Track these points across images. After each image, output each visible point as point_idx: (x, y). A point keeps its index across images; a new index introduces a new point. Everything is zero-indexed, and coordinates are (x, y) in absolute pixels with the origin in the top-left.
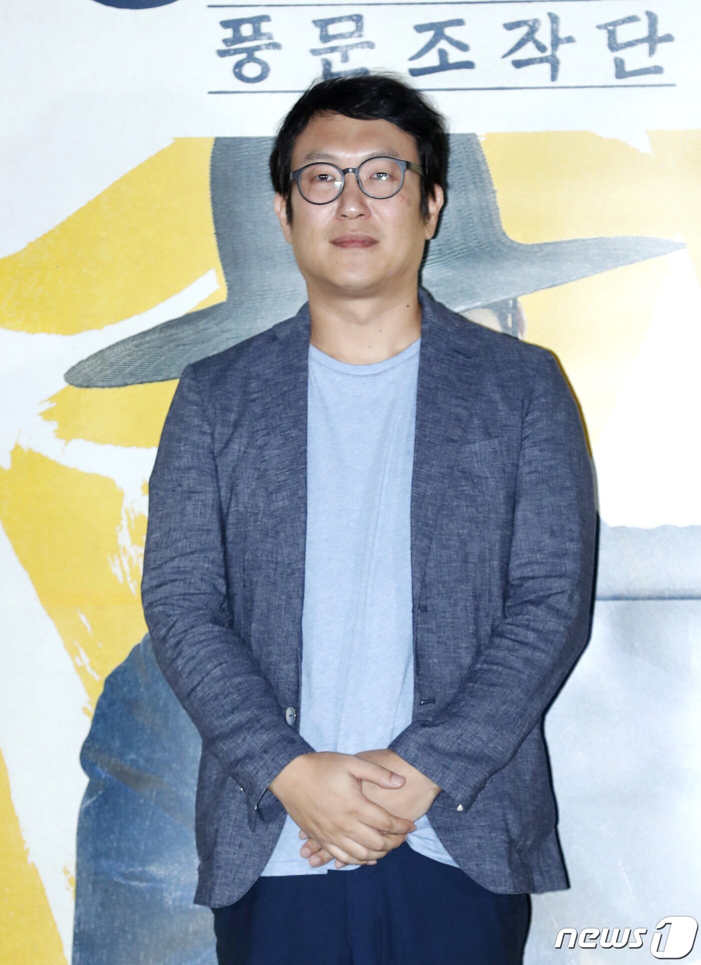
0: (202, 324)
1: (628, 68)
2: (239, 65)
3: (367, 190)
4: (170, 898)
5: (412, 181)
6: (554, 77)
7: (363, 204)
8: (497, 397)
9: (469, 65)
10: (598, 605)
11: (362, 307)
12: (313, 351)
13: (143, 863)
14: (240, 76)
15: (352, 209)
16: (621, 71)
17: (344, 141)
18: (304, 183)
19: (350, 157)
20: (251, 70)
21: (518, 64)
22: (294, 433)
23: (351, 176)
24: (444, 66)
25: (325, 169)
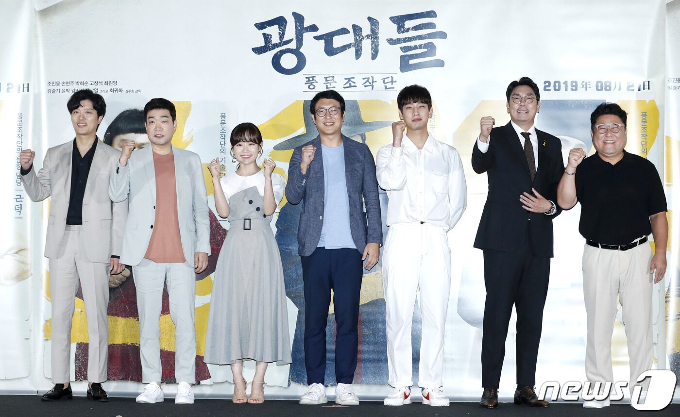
0: (301, 138)
1: (387, 87)
2: (309, 86)
3: (331, 113)
4: (294, 253)
5: (339, 111)
6: (372, 89)
7: (330, 116)
8: (359, 154)
9: (356, 86)
10: (380, 195)
11: (331, 137)
12: (322, 145)
13: (288, 246)
14: (309, 88)
15: (328, 117)
16: (386, 88)
17: (326, 104)
18: (318, 113)
19: (327, 107)
20: (312, 87)
21: (365, 86)
22: (320, 161)
23: (328, 111)
24: (350, 86)
25: (322, 110)
